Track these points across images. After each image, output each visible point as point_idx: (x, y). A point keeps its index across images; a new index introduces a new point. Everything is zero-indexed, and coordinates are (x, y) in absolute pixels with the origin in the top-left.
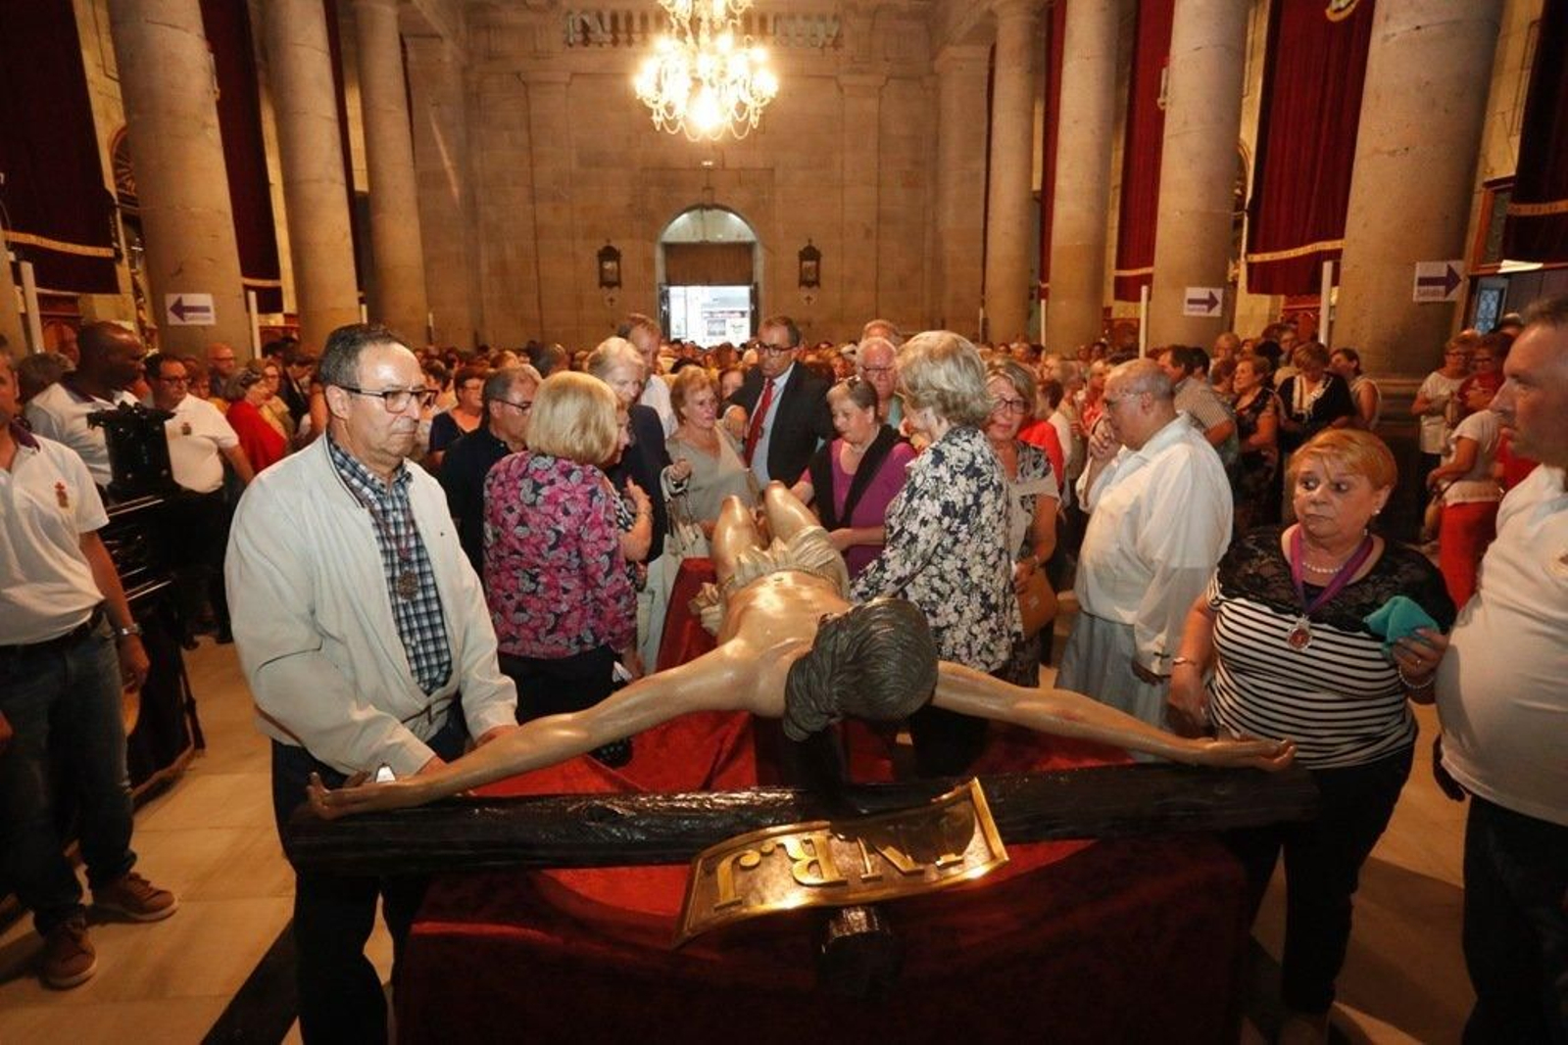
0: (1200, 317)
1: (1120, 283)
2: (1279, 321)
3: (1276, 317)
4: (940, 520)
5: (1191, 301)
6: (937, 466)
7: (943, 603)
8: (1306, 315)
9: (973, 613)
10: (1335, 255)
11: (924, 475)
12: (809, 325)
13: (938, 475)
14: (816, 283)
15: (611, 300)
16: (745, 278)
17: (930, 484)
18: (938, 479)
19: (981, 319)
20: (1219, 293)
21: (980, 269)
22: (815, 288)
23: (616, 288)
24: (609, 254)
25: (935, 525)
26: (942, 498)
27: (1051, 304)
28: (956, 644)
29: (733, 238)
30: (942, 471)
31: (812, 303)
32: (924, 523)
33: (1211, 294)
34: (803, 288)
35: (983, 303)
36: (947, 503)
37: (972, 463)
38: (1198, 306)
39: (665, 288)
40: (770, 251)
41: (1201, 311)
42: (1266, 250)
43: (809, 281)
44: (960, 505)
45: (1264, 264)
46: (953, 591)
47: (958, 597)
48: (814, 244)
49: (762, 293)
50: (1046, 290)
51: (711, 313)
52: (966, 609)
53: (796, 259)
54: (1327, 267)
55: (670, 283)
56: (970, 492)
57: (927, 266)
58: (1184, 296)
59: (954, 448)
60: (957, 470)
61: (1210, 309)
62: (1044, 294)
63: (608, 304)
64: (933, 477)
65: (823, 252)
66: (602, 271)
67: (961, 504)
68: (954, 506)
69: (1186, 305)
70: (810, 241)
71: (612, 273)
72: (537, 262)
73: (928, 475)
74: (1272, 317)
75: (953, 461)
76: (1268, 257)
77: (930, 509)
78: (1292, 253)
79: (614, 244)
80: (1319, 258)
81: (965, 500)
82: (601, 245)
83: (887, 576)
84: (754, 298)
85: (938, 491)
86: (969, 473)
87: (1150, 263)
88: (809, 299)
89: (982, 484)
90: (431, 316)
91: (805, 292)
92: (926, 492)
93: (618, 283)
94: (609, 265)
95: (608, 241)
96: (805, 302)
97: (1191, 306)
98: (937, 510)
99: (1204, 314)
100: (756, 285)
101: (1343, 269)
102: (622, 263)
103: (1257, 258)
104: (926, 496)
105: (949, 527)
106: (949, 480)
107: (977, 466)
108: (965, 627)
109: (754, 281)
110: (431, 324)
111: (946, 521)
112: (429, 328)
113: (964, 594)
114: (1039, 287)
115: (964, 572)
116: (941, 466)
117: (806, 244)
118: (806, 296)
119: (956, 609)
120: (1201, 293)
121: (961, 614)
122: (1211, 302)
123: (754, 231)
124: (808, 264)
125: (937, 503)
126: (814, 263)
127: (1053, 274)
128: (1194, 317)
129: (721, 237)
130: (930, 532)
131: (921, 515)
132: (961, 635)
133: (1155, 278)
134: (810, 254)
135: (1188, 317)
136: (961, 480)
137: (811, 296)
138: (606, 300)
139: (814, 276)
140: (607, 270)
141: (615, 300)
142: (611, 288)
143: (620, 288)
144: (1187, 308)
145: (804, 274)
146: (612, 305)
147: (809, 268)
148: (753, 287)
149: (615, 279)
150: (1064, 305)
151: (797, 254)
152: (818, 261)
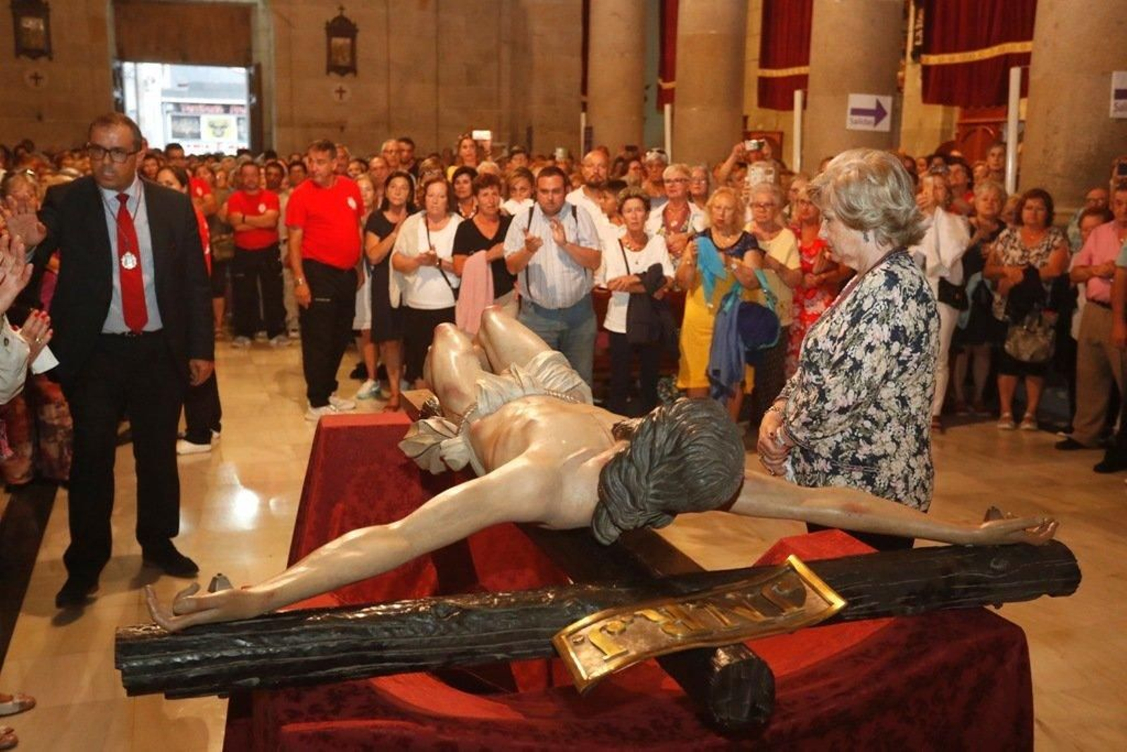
0: (866, 132)
1: (764, 83)
2: (953, 137)
3: (949, 132)
4: (888, 345)
5: (855, 112)
6: (890, 289)
7: (879, 432)
8: (985, 131)
9: (910, 446)
10: (1023, 60)
11: (874, 297)
12: (342, 128)
13: (890, 298)
14: (351, 69)
15: (36, 78)
16: (239, 56)
17: (880, 308)
18: (889, 302)
19: (583, 124)
20: (887, 102)
21: (577, 61)
22: (349, 76)
23: (43, 60)
25: (883, 351)
26: (892, 323)
27: (677, 109)
28: (892, 475)
30: (896, 294)
31: (346, 97)
32: (870, 348)
33: (879, 105)
34: (333, 75)
35: (585, 107)
36: (897, 327)
37: (921, 288)
38: (863, 118)
39: (117, 64)
40: (283, 20)
41: (868, 124)
42: (943, 51)
43: (341, 66)
44: (910, 330)
45: (942, 68)
46: (889, 420)
47: (895, 426)
48: (347, 14)
49: (269, 78)
50: (672, 91)
51: (178, 106)
52: (903, 440)
53: (323, 33)
54: (1015, 74)
55: (123, 57)
56: (921, 319)
57: (506, 54)
58: (846, 102)
59: (905, 271)
60: (910, 293)
61: (877, 122)
62: (666, 97)
63: (31, 83)
64: (884, 300)
65: (359, 27)
66: (19, 32)
67: (912, 329)
68: (904, 330)
69: (849, 116)
70: (342, 9)
71: (35, 35)
73: (879, 298)
74: (944, 132)
75: (906, 284)
76: (947, 59)
77: (877, 335)
78: (977, 55)
80: (1007, 61)
81: (916, 326)
83: (828, 406)
84: (255, 85)
85: (888, 315)
86: (919, 299)
87: (806, 62)
88: (341, 92)
89: (930, 311)
91: (335, 82)
92: (876, 316)
93: (47, 52)
94: (32, 23)
96: (338, 95)
97: (856, 118)
98: (886, 335)
99: (870, 128)
100: (258, 68)
101: (1034, 77)
102: (52, 21)
103: (933, 60)
104: (875, 320)
105: (899, 354)
106: (901, 304)
107: (925, 291)
108: (903, 458)
109: (256, 60)
111: (896, 346)
113: (901, 424)
114: (660, 88)
115: (903, 401)
116: (895, 288)
117: (337, 14)
118: (337, 86)
119: (893, 440)
120: (869, 102)
121: (898, 444)
122: (879, 113)
124: (339, 41)
125: (885, 326)
126: (348, 41)
127: (680, 72)
128: (859, 132)
130: (878, 357)
131: (867, 340)
132: (898, 466)
133: (811, 79)
134: (342, 27)
135: (853, 131)
136: (912, 304)
137: (345, 87)
138: (27, 76)
139: (348, 60)
140: (28, 29)
141: (40, 78)
142: (34, 58)
143: (51, 59)
144: (851, 120)
145: (334, 57)
146: (36, 84)
147: (341, 47)
148: (252, 70)
149: (41, 44)
150: (694, 109)
151: (324, 26)
152: (353, 38)
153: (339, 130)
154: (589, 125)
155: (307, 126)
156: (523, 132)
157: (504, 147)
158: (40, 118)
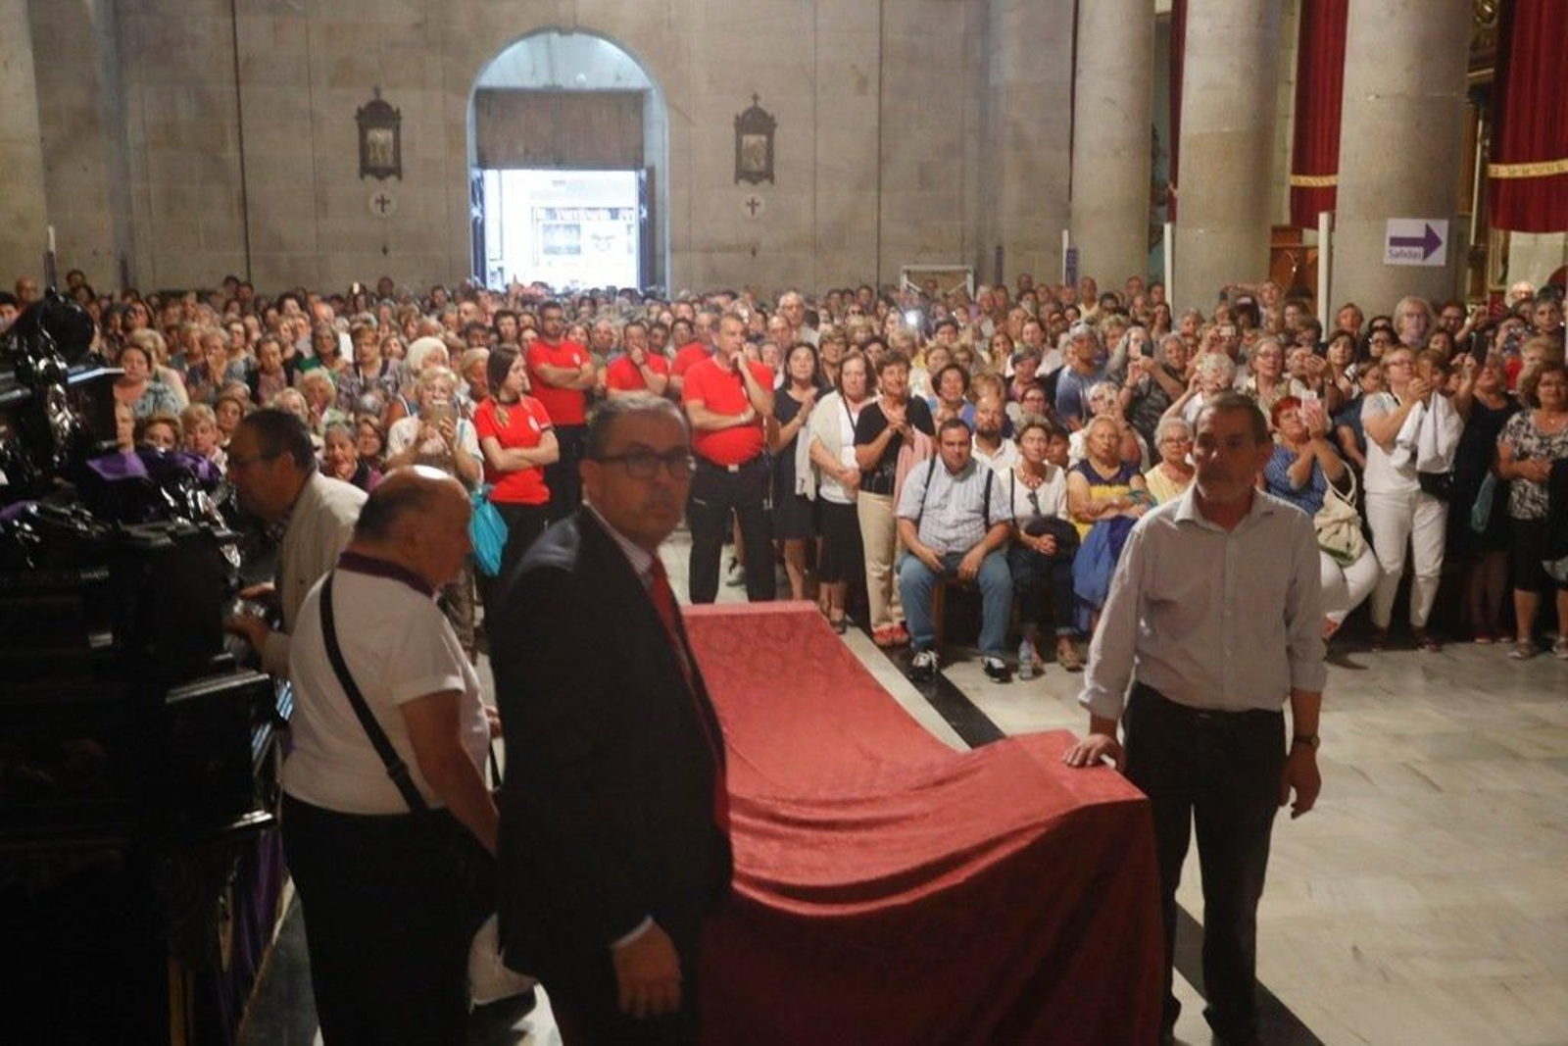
0: (1413, 267)
1: (1298, 193)
5: (1395, 241)
12: (754, 253)
14: (768, 175)
15: (383, 202)
16: (631, 157)
20: (1441, 228)
21: (1063, 158)
22: (766, 183)
23: (392, 180)
24: (377, 114)
27: (1179, 232)
29: (608, 83)
31: (757, 209)
33: (1428, 230)
34: (742, 183)
38: (1406, 249)
39: (477, 173)
40: (681, 114)
41: (1413, 258)
42: (1515, 159)
43: (753, 171)
48: (761, 104)
49: (663, 186)
50: (1173, 200)
53: (732, 131)
55: (485, 165)
57: (971, 147)
58: (1385, 228)
61: (1426, 255)
63: (376, 209)
65: (778, 118)
66: (364, 148)
69: (1387, 247)
70: (755, 97)
71: (383, 148)
72: (240, 126)
76: (1518, 171)
79: (387, 96)
82: (363, 98)
84: (648, 194)
87: (1331, 169)
88: (753, 204)
90: (51, 230)
91: (746, 191)
93: (396, 171)
94: (381, 136)
95: (377, 91)
96: (749, 209)
97: (1397, 249)
99: (1418, 262)
100: (651, 172)
102: (404, 133)
103: (1503, 171)
109: (647, 162)
110: (52, 247)
112: (50, 254)
114: (1165, 188)
117: (750, 104)
118: (749, 197)
120: (1414, 228)
122: (1430, 242)
123: (647, 73)
124: (750, 140)
126: (764, 139)
128: (1409, 267)
129: (583, 79)
133: (1340, 197)
134: (756, 121)
135: (1394, 266)
137: (759, 199)
138: (372, 202)
139: (763, 163)
140: (374, 145)
141: (389, 202)
142: (381, 178)
143: (400, 178)
144: (1390, 252)
145: (744, 159)
146: (383, 210)
147: (754, 147)
148: (644, 174)
149: (390, 162)
150: (1201, 231)
151: (733, 119)
152: (770, 136)
153: (749, 255)
154: (1073, 247)
155: (708, 250)
156: (992, 253)
157: (966, 272)
158: (385, 251)
